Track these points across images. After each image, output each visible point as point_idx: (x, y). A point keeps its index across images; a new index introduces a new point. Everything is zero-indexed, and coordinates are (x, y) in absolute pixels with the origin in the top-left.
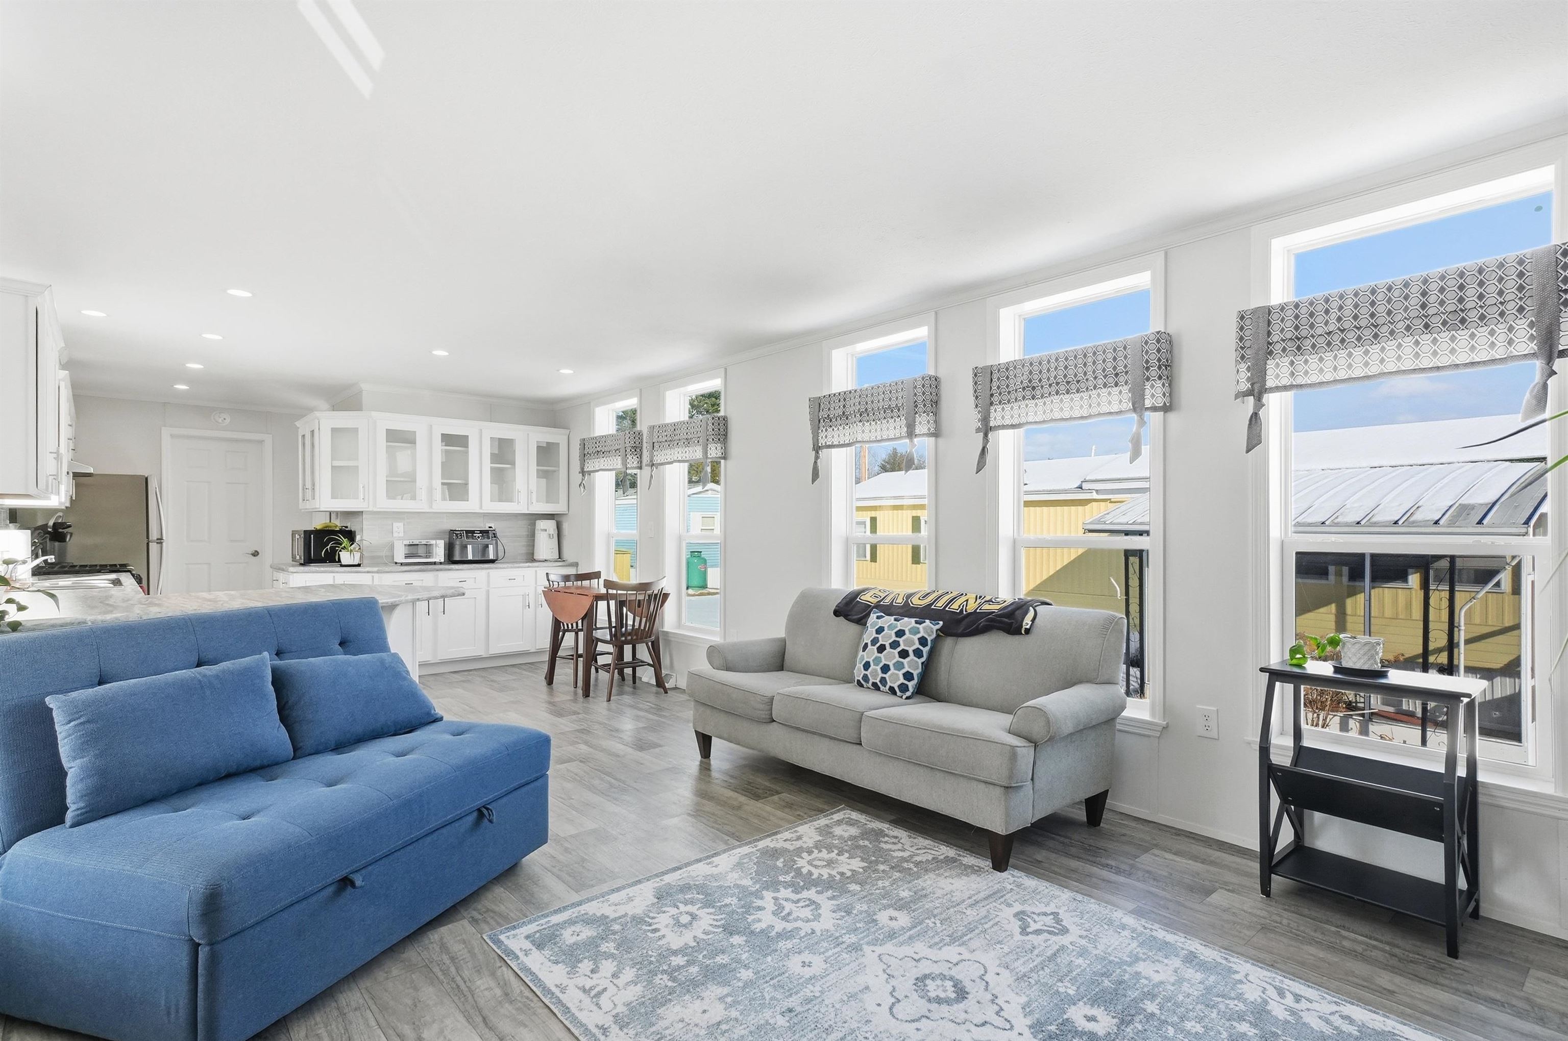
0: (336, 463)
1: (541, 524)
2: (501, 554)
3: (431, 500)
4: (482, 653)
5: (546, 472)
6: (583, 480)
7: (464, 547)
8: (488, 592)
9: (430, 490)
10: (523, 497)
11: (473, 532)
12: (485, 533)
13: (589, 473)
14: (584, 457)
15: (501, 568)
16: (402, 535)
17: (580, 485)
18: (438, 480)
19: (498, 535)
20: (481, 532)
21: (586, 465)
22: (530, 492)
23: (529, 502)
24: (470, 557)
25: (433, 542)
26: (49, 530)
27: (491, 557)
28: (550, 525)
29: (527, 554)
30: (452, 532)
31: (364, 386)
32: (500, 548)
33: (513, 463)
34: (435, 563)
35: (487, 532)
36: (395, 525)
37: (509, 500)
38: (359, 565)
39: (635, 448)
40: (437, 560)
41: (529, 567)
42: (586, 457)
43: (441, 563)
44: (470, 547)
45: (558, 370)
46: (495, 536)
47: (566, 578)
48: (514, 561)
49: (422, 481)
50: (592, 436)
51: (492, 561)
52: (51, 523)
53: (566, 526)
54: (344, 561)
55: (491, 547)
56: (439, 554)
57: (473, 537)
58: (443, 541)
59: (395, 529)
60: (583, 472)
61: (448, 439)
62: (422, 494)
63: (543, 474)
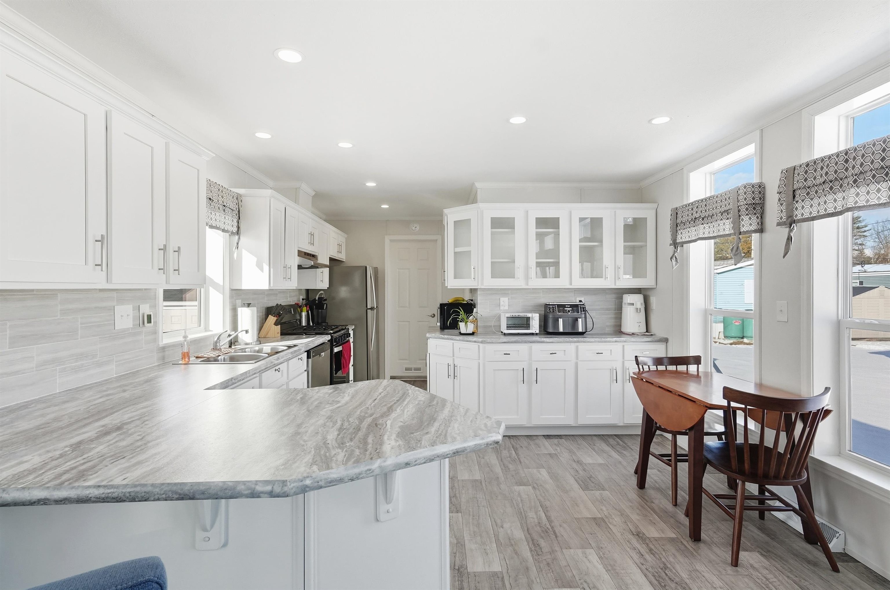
0: (458, 250)
1: (628, 298)
2: (590, 326)
3: (527, 277)
4: (572, 423)
5: (634, 247)
6: (675, 252)
7: (556, 321)
8: (577, 364)
9: (527, 268)
10: (610, 273)
11: (564, 306)
12: (575, 307)
13: (682, 244)
14: (676, 227)
15: (588, 342)
16: (506, 308)
17: (671, 258)
18: (533, 261)
19: (587, 308)
20: (572, 306)
21: (679, 237)
22: (617, 268)
23: (617, 278)
24: (561, 330)
25: (529, 315)
26: (317, 302)
27: (580, 330)
28: (637, 299)
29: (616, 326)
30: (546, 305)
31: (478, 185)
32: (589, 320)
33: (601, 241)
34: (532, 334)
35: (577, 306)
36: (502, 299)
37: (599, 276)
38: (473, 334)
39: (754, 206)
40: (534, 332)
41: (616, 342)
42: (679, 228)
43: (537, 334)
44: (561, 321)
45: (650, 121)
46: (584, 310)
47: (658, 361)
48: (602, 334)
49: (520, 262)
50: (685, 203)
51: (582, 334)
52: (317, 298)
53: (654, 301)
54: (463, 330)
55: (580, 320)
56: (535, 326)
57: (564, 311)
58: (538, 315)
59: (502, 303)
60: (675, 244)
61: (542, 222)
62: (519, 273)
63: (630, 250)
